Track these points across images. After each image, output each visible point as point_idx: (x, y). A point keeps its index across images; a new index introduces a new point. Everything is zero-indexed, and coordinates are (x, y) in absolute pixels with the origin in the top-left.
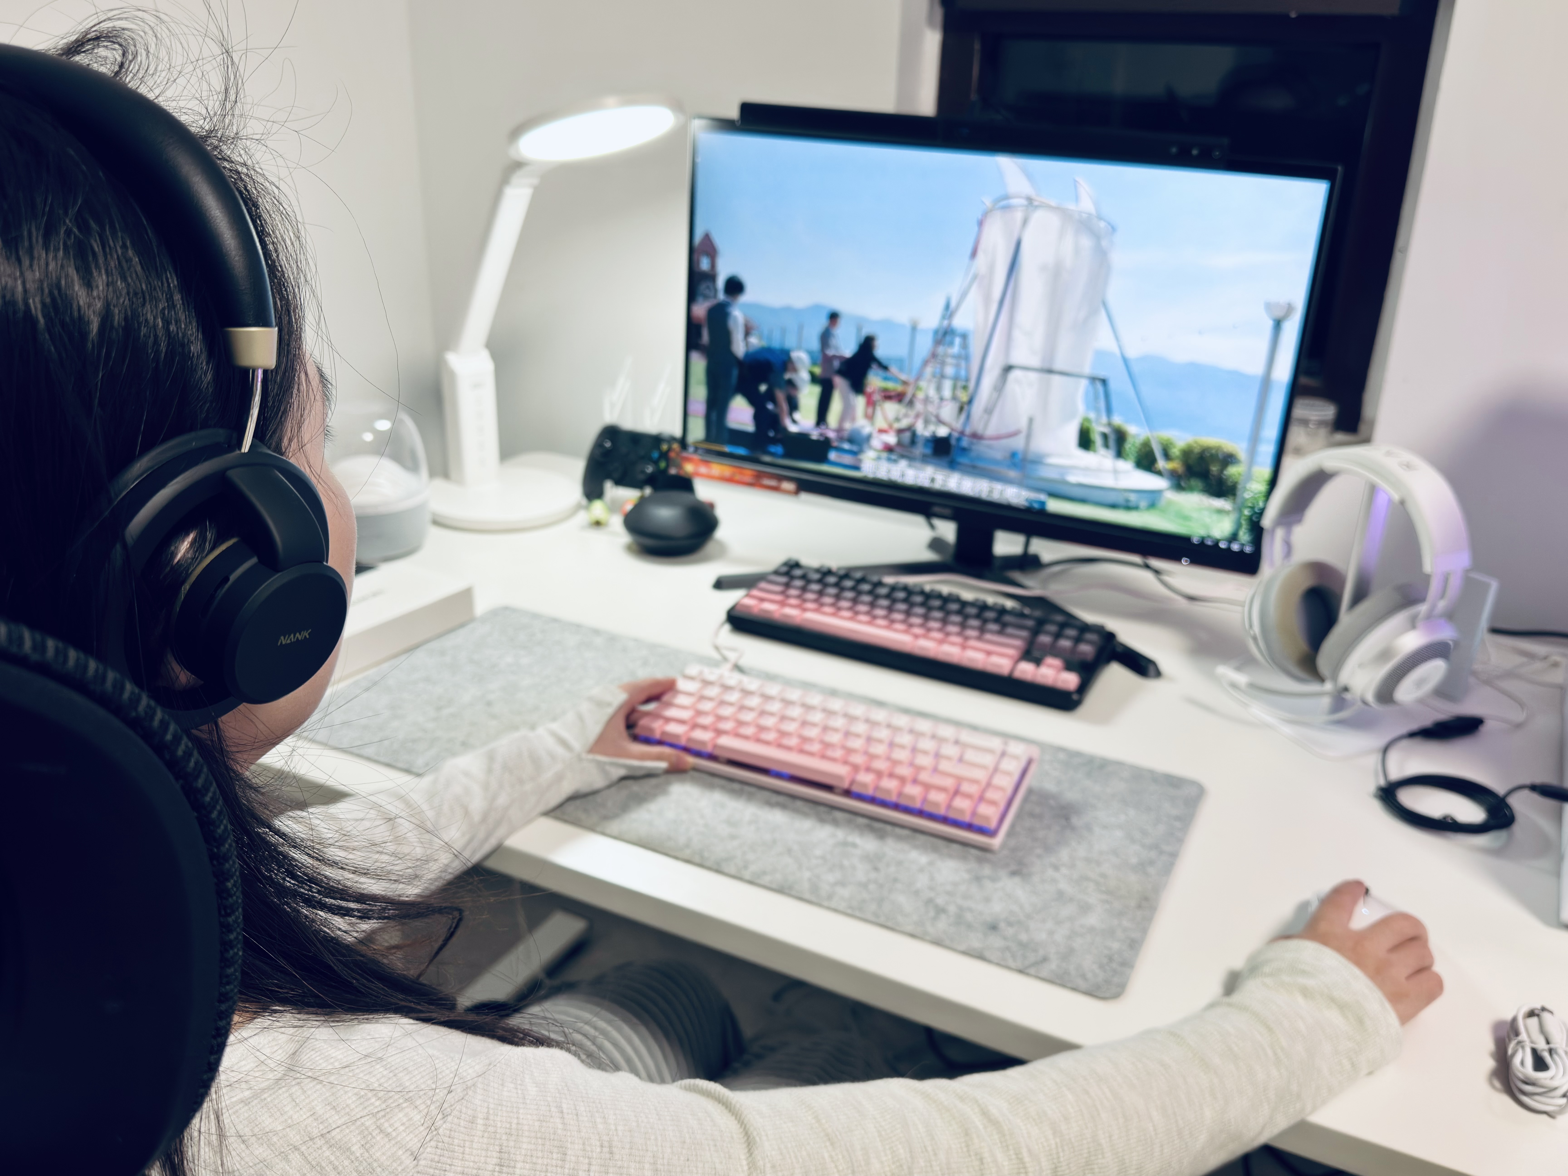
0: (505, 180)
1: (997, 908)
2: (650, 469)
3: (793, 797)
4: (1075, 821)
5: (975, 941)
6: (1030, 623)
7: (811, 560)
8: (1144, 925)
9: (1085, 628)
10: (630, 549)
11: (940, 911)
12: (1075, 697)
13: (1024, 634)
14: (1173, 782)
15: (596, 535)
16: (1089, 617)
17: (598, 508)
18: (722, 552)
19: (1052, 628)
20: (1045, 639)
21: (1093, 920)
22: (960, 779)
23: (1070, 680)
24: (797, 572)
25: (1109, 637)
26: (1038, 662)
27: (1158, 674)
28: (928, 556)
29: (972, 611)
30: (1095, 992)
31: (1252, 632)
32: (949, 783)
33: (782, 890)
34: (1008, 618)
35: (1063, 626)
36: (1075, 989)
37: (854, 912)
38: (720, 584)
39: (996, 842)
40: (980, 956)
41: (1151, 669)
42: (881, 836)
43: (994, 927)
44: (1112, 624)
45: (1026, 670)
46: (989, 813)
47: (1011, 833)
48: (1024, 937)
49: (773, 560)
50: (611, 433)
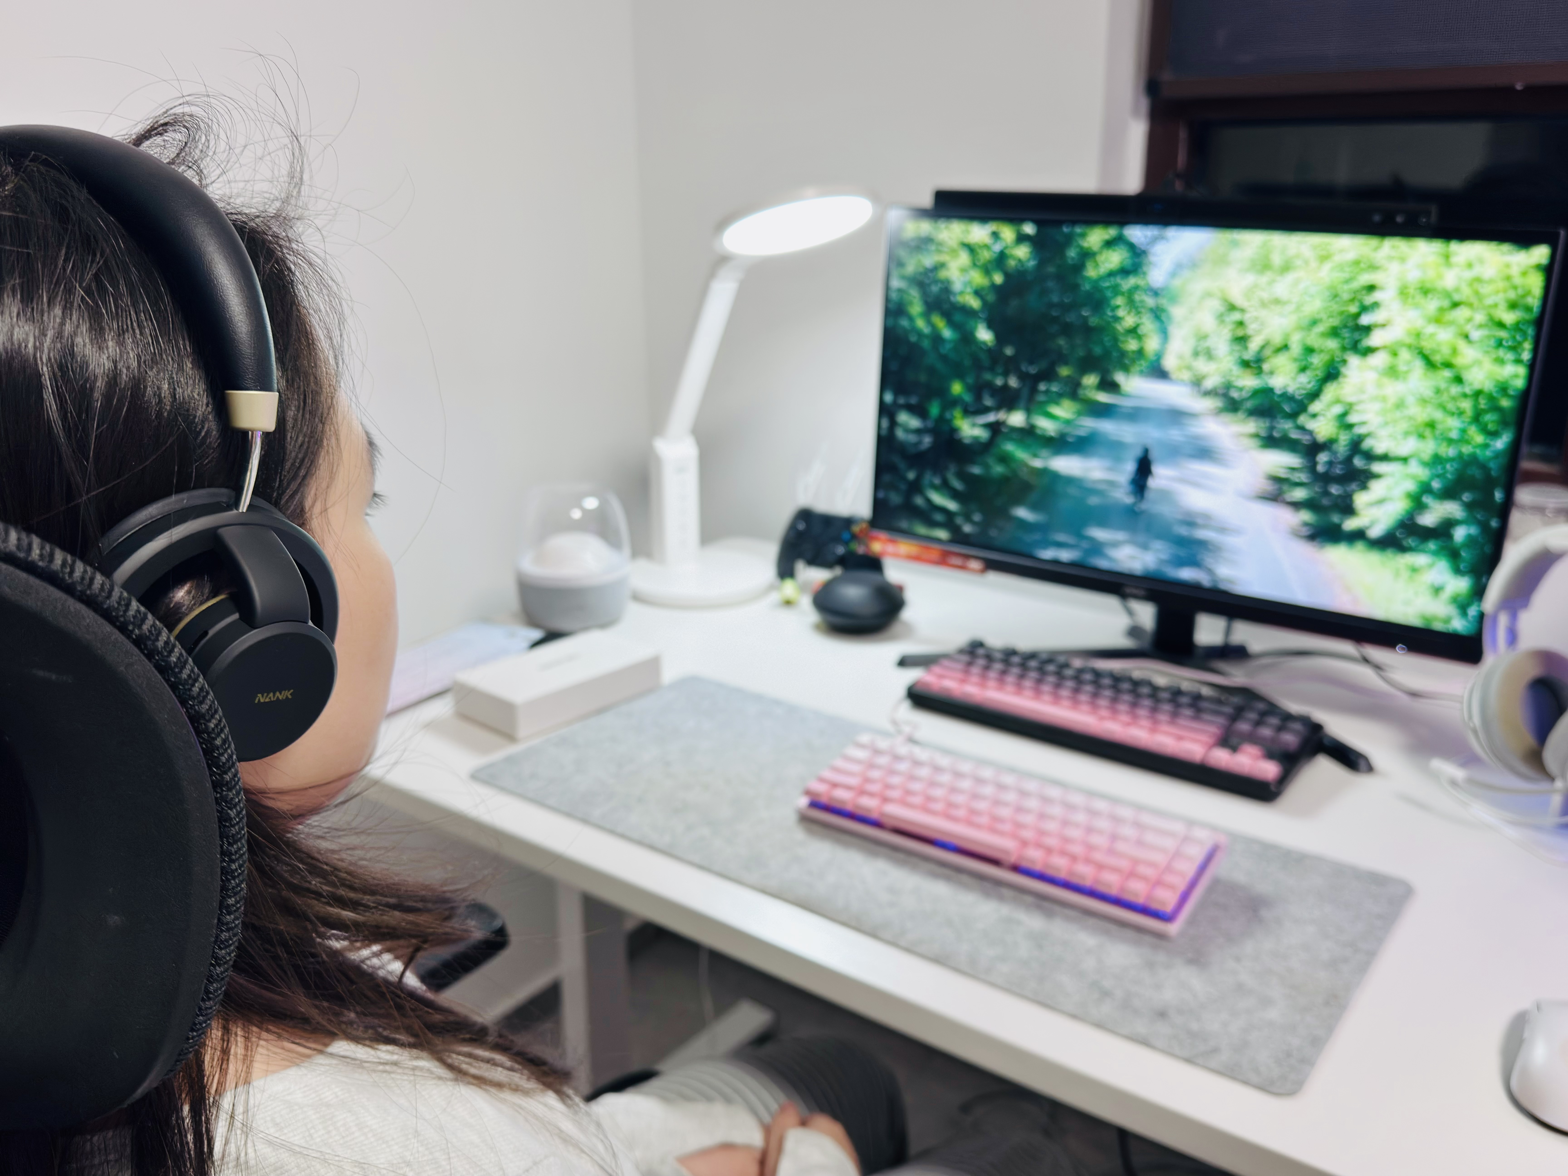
0: (712, 274)
1: (1169, 995)
2: (840, 550)
3: (959, 870)
4: (1264, 913)
5: (1141, 1028)
6: (1228, 710)
7: (996, 641)
8: (1330, 1025)
9: (1287, 718)
10: (818, 628)
11: (1106, 994)
12: (1273, 788)
13: (1221, 720)
14: (1377, 880)
15: (786, 615)
16: (1294, 707)
17: (789, 588)
18: (909, 632)
19: (1253, 716)
20: (1244, 727)
21: (1273, 1014)
22: (1136, 862)
23: (1269, 770)
24: (981, 651)
25: (1317, 728)
26: (1234, 749)
27: (1370, 769)
28: (1124, 642)
29: (1165, 695)
30: (1266, 1087)
31: (1471, 725)
32: (1124, 864)
33: (939, 960)
34: (1205, 705)
35: (1263, 714)
36: (1246, 1083)
37: (1013, 989)
38: (904, 662)
39: (1173, 929)
40: (1145, 1042)
41: (1362, 764)
42: (1049, 915)
43: (1162, 1015)
44: (1320, 716)
45: (1222, 758)
46: (1166, 899)
47: (1192, 921)
48: (1195, 1026)
49: (959, 639)
50: (805, 515)
